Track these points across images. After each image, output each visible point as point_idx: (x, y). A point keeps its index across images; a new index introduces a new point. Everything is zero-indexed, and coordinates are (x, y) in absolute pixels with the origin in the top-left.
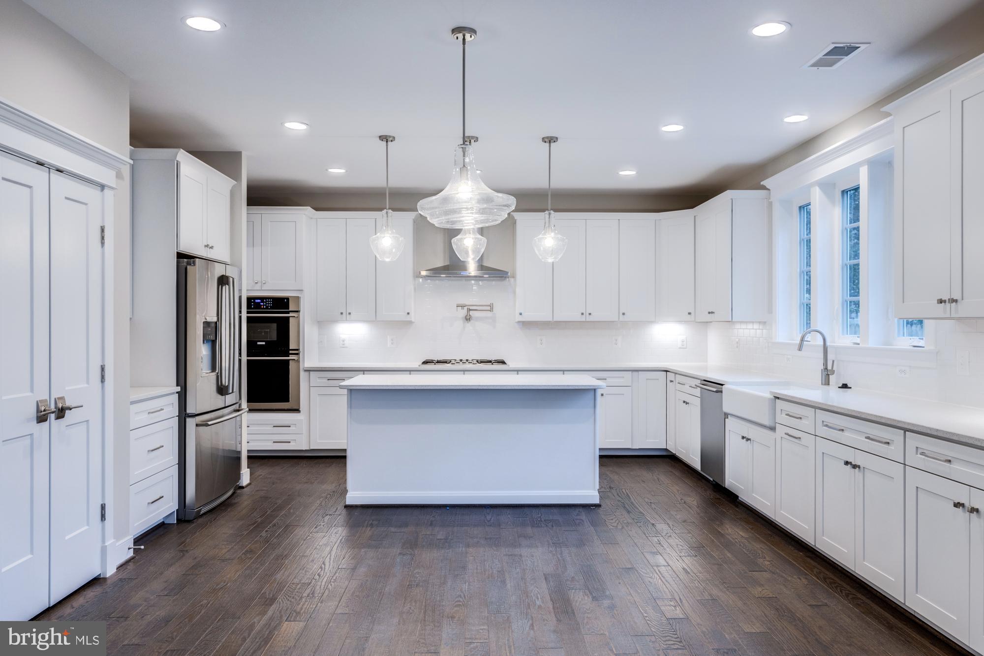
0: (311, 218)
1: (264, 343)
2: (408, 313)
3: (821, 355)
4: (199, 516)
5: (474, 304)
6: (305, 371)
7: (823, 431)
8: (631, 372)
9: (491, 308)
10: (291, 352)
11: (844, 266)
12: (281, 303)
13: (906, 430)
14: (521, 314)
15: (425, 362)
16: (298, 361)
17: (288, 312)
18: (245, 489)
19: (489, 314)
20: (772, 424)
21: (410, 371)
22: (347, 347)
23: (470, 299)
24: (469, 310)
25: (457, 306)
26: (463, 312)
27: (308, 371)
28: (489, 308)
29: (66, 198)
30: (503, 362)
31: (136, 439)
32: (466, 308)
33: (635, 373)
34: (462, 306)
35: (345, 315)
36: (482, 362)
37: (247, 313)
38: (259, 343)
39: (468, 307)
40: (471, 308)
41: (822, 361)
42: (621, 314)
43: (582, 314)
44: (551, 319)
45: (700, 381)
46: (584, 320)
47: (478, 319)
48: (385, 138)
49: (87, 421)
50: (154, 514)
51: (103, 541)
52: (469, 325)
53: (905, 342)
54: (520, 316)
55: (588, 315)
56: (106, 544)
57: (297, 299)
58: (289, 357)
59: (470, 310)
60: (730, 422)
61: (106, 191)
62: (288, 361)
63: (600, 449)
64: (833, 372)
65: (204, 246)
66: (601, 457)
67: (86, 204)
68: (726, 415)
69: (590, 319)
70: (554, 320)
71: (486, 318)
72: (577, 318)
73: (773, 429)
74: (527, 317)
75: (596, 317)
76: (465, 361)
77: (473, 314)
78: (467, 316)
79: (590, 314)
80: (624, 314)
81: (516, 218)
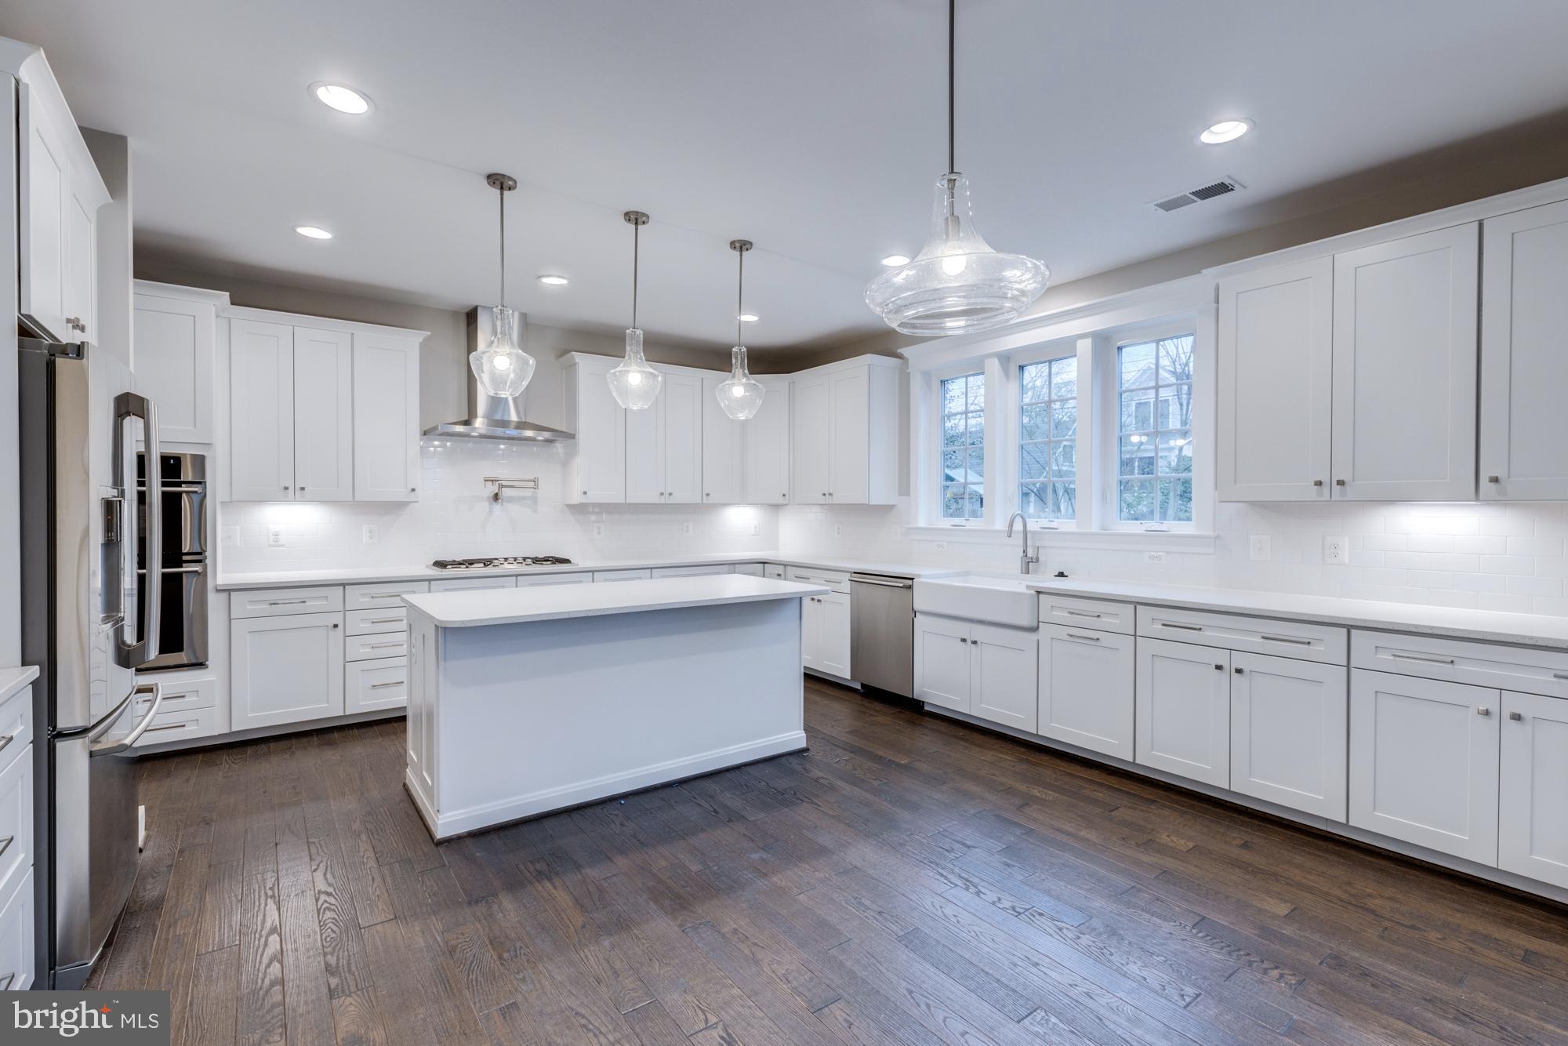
2: (413, 490)
5: (509, 477)
6: (218, 591)
9: (536, 484)
10: (185, 558)
12: (178, 468)
15: (439, 565)
16: (202, 575)
17: (179, 484)
19: (528, 493)
22: (283, 545)
23: (504, 470)
24: (501, 486)
25: (484, 480)
26: (492, 489)
27: (228, 591)
28: (532, 485)
30: (567, 561)
32: (497, 483)
34: (492, 481)
35: (291, 492)
36: (537, 561)
37: (162, 486)
39: (499, 482)
40: (504, 483)
42: (705, 496)
44: (624, 502)
45: (849, 574)
46: (663, 501)
47: (511, 500)
52: (497, 507)
54: (584, 496)
55: (667, 495)
57: (200, 461)
58: (181, 567)
59: (504, 486)
60: (919, 620)
62: (180, 574)
64: (1035, 559)
68: (917, 615)
69: (672, 501)
70: (628, 502)
71: (524, 498)
72: (654, 499)
73: (1034, 629)
74: (595, 497)
75: (677, 499)
76: (512, 560)
77: (506, 493)
78: (497, 494)
79: (670, 494)
80: (708, 495)
81: (577, 361)
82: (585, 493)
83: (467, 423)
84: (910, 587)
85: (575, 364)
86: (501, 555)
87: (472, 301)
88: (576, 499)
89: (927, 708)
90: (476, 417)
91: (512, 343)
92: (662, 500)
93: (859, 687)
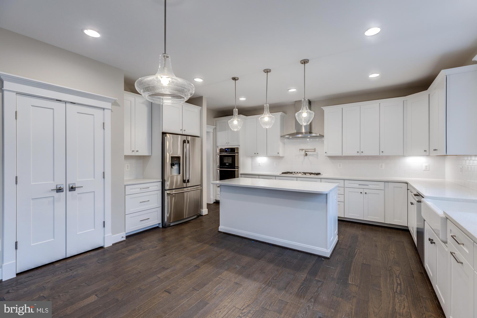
0: (246, 119)
1: (228, 164)
2: (278, 153)
4: (169, 226)
5: (308, 148)
8: (384, 182)
9: (315, 150)
10: (236, 167)
12: (233, 150)
14: (326, 153)
15: (283, 173)
16: (238, 171)
17: (235, 153)
18: (203, 216)
19: (315, 153)
21: (275, 177)
22: (260, 166)
25: (300, 150)
26: (303, 153)
27: (241, 174)
28: (313, 150)
29: (78, 113)
30: (319, 174)
31: (131, 198)
32: (304, 151)
33: (386, 183)
34: (302, 150)
35: (256, 154)
38: (227, 164)
39: (305, 150)
43: (358, 152)
44: (341, 155)
47: (310, 155)
48: (234, 79)
49: (94, 192)
50: (145, 224)
51: (104, 234)
56: (105, 236)
57: (238, 148)
58: (235, 170)
61: (105, 110)
65: (180, 130)
67: (93, 115)
71: (314, 155)
72: (355, 154)
75: (366, 154)
76: (299, 173)
77: (308, 153)
78: (306, 154)
80: (382, 152)
81: (324, 109)
86: (296, 171)
92: (359, 154)
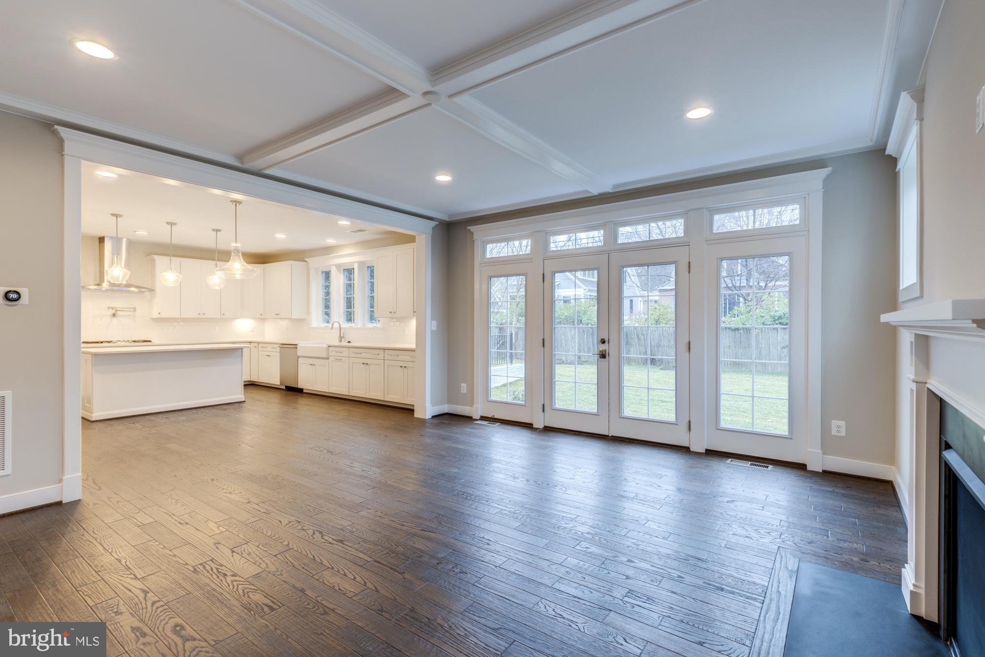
3: (339, 331)
7: (354, 355)
9: (135, 309)
11: (344, 297)
13: (384, 349)
20: (327, 357)
25: (108, 308)
28: (133, 310)
30: (150, 341)
32: (114, 309)
34: (112, 308)
36: (134, 341)
40: (118, 309)
41: (339, 334)
42: (222, 315)
43: (199, 314)
44: (179, 317)
45: (279, 344)
46: (200, 317)
47: (122, 316)
52: (115, 320)
53: (371, 325)
54: (159, 315)
55: (202, 314)
60: (300, 360)
63: (244, 381)
64: (343, 337)
66: (244, 385)
68: (299, 357)
69: (205, 316)
70: (182, 317)
71: (129, 315)
72: (195, 315)
73: (328, 358)
74: (163, 315)
75: (208, 316)
77: (119, 313)
78: (114, 314)
79: (204, 314)
80: (224, 314)
81: (155, 258)
82: (159, 313)
83: (98, 285)
84: (297, 348)
85: (155, 260)
87: (102, 235)
88: (156, 316)
89: (304, 391)
90: (104, 282)
91: (121, 267)
93: (284, 388)
